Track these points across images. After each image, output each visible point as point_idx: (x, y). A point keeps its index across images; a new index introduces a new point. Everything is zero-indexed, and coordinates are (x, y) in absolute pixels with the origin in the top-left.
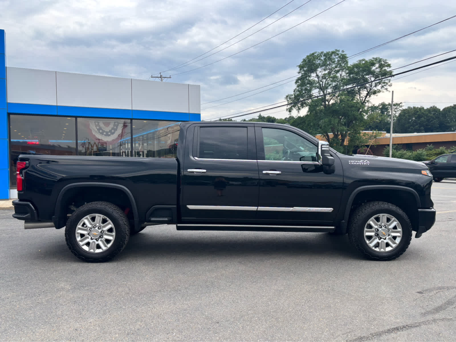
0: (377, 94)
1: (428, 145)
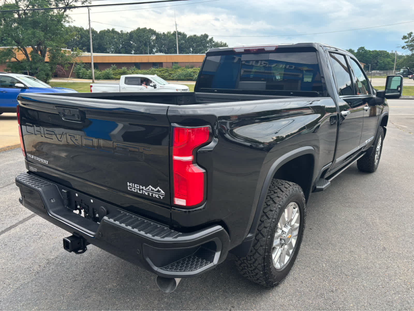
0: (72, 9)
1: (112, 65)
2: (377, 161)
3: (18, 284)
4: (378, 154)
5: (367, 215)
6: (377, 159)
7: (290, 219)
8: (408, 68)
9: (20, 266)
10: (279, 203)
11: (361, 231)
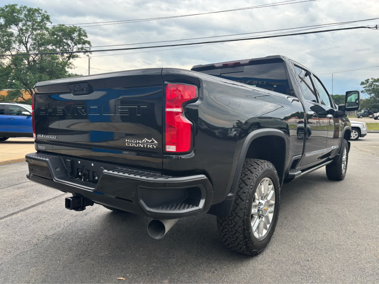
0: (75, 58)
2: (344, 170)
3: (18, 252)
4: (344, 164)
5: (337, 209)
6: (344, 169)
7: (266, 193)
8: (368, 109)
9: (20, 239)
10: (256, 173)
11: (332, 220)
